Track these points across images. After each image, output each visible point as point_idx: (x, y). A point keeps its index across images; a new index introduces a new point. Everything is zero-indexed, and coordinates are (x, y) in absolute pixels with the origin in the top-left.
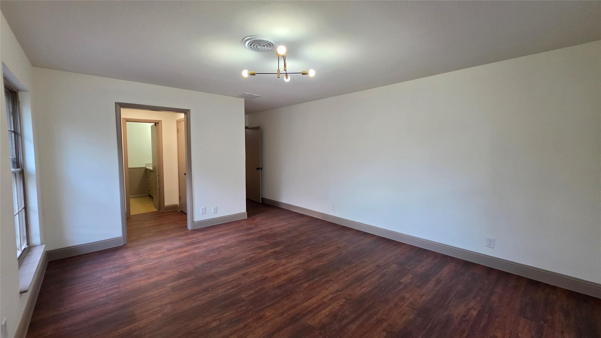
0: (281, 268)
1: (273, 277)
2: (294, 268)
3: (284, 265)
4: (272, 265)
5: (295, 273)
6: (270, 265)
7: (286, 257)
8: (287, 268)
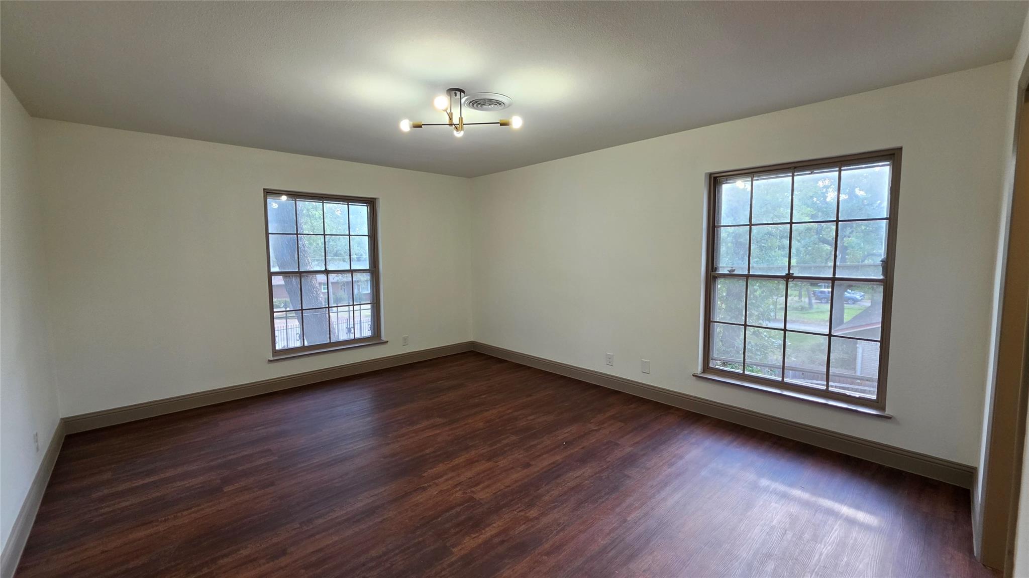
0: (462, 478)
1: (477, 461)
2: (437, 478)
3: (456, 486)
4: (481, 486)
5: (441, 467)
6: (486, 483)
7: (452, 508)
8: (452, 478)
